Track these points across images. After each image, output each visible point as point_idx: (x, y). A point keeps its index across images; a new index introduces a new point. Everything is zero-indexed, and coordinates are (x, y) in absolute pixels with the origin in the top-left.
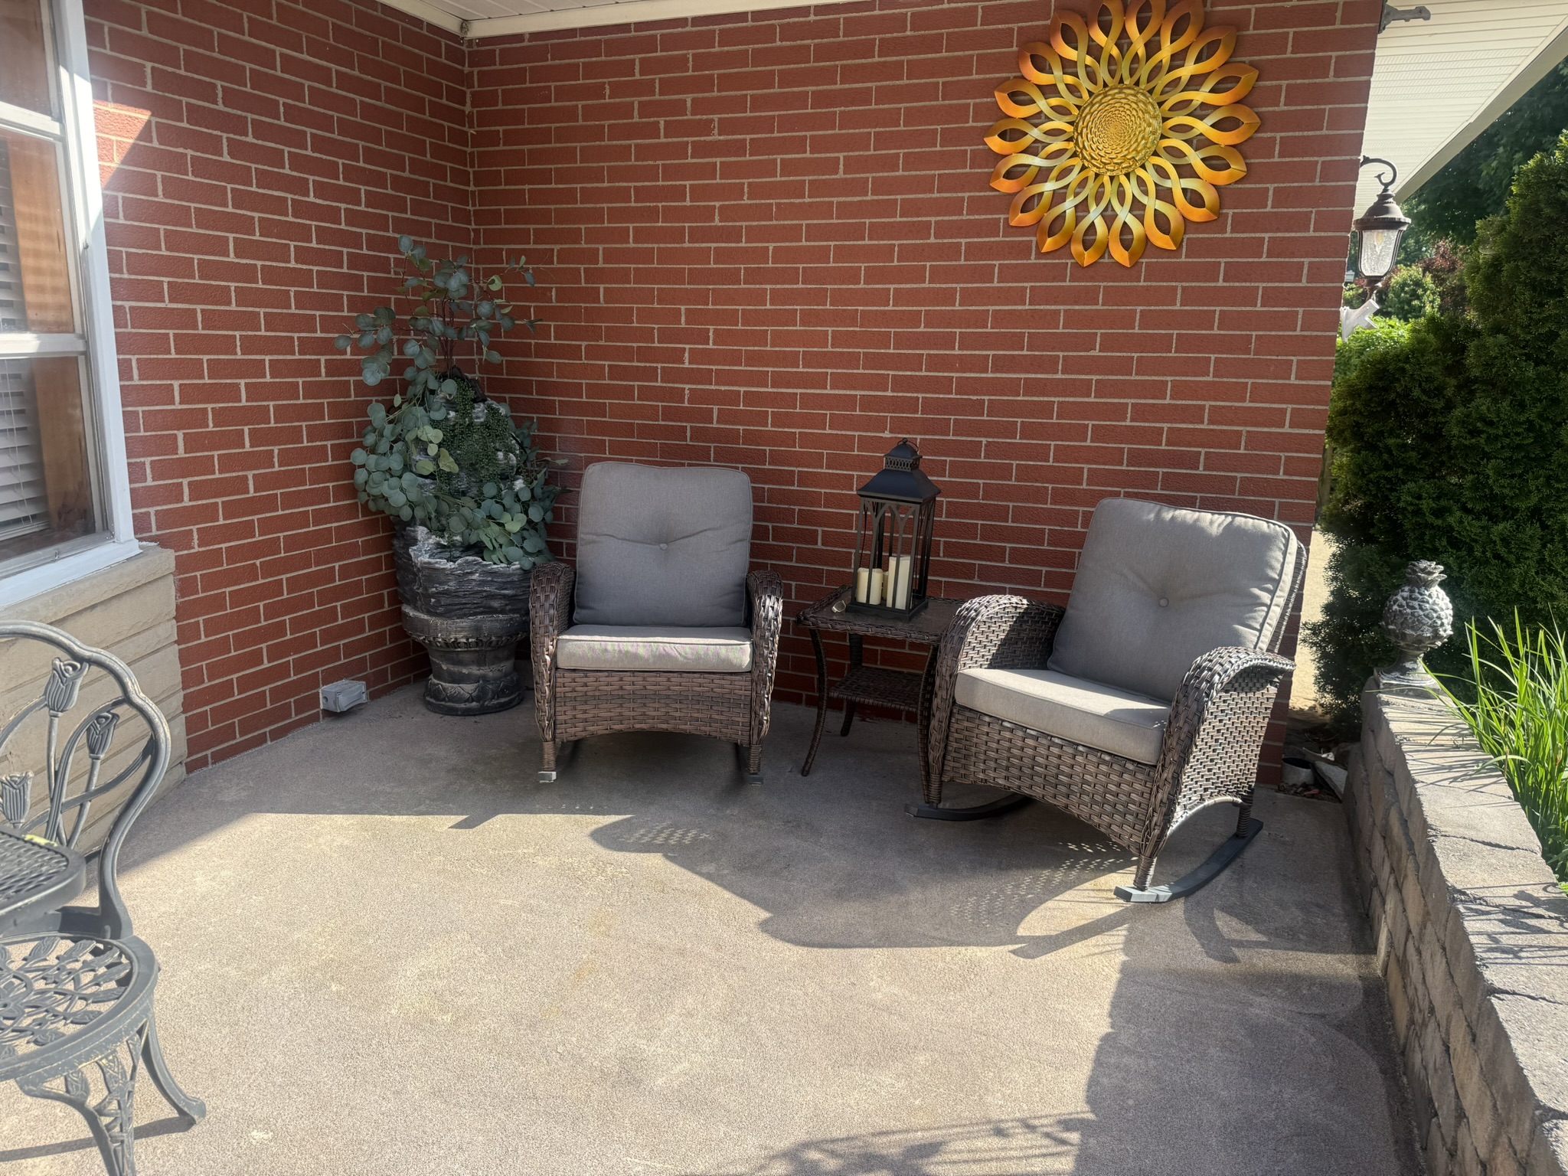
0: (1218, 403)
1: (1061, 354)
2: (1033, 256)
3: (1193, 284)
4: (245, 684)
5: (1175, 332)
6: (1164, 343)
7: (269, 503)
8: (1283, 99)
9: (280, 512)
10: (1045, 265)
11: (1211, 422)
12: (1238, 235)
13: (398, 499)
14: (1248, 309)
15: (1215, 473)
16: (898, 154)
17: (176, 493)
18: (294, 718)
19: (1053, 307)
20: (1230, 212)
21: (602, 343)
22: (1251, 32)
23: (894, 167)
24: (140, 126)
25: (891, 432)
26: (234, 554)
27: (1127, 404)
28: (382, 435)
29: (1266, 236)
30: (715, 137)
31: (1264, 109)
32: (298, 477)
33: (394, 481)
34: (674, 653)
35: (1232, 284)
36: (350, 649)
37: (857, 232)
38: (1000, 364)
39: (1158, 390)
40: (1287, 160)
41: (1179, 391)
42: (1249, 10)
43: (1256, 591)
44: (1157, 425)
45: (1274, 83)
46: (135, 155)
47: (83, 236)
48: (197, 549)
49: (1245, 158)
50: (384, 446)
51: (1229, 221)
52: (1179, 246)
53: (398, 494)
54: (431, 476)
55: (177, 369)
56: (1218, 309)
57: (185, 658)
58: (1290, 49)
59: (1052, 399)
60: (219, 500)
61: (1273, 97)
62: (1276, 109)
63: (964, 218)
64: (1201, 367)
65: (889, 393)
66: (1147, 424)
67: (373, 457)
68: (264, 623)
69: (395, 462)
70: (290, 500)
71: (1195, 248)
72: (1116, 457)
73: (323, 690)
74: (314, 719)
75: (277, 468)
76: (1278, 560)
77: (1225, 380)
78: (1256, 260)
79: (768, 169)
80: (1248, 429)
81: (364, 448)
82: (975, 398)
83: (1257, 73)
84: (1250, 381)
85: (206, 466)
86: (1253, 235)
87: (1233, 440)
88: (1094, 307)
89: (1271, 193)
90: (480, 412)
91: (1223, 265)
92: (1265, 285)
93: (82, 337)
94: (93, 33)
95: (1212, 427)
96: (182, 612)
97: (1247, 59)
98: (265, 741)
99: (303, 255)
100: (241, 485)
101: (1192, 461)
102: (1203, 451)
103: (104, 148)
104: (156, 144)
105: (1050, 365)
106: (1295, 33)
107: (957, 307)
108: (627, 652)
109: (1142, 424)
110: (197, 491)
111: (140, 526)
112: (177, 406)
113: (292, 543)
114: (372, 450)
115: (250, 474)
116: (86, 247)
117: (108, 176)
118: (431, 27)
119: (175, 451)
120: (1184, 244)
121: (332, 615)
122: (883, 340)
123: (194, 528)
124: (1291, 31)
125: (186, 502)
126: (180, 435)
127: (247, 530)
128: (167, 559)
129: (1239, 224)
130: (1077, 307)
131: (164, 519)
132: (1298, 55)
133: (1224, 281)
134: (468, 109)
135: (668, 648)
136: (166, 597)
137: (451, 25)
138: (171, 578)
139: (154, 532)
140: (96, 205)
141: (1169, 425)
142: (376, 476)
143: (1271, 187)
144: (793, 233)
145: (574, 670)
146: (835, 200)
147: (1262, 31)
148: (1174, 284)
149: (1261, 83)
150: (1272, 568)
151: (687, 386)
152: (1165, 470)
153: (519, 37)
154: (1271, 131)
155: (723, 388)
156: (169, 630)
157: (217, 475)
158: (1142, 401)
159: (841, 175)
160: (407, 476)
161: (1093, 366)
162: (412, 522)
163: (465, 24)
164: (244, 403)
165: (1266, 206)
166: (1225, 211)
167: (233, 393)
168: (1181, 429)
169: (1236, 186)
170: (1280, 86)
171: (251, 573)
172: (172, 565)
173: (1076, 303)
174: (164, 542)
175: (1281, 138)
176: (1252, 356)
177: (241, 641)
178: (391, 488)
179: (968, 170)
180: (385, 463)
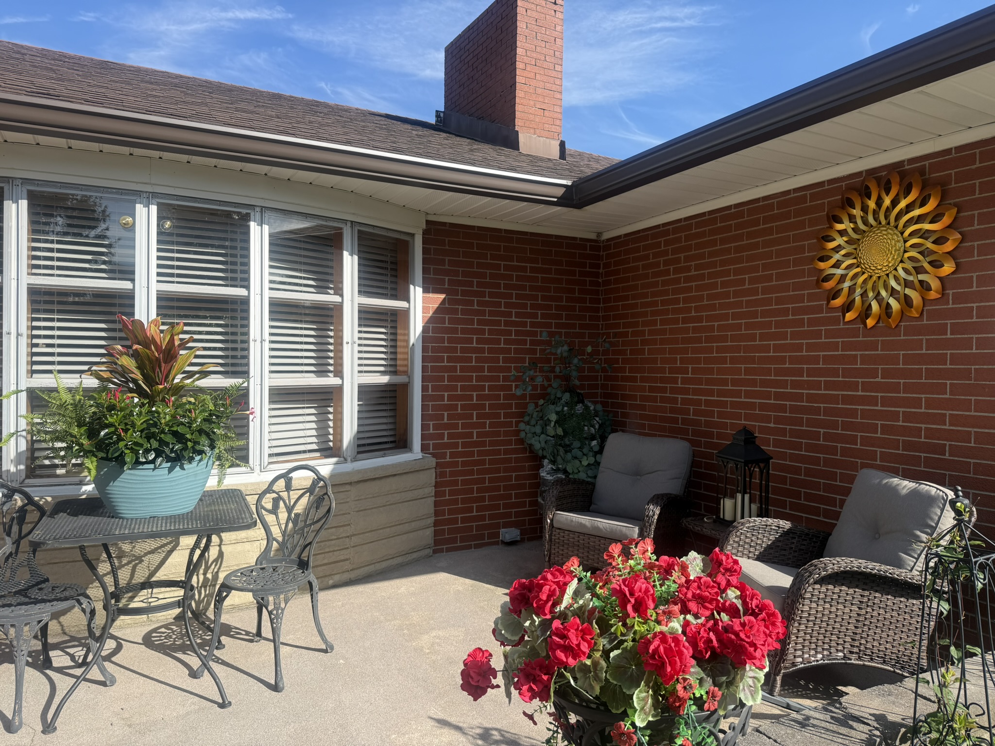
0: (954, 412)
1: (860, 380)
2: (842, 324)
3: (932, 337)
4: (464, 520)
5: (924, 367)
6: (918, 374)
7: (483, 444)
8: (976, 222)
9: (488, 448)
10: (848, 328)
11: (950, 425)
12: (957, 306)
13: (537, 446)
14: (967, 351)
15: (956, 459)
16: (772, 274)
17: (441, 436)
18: (486, 541)
19: (854, 353)
20: (951, 292)
21: (646, 375)
22: (953, 185)
23: (771, 280)
24: (441, 300)
25: (774, 424)
26: (464, 464)
27: (899, 411)
28: (532, 417)
29: (975, 305)
30: (693, 273)
31: (965, 229)
32: (498, 434)
33: (537, 438)
34: (601, 527)
35: (956, 336)
36: (517, 514)
37: (754, 315)
38: (829, 386)
39: (917, 403)
40: (983, 258)
41: (930, 404)
42: (951, 173)
43: (918, 533)
44: (918, 425)
45: (970, 213)
46: (438, 311)
47: (412, 340)
48: (448, 460)
49: (954, 259)
50: (533, 422)
51: (951, 298)
52: (922, 313)
53: (537, 444)
54: (553, 437)
55: (447, 388)
56: (949, 352)
57: (436, 504)
58: (977, 192)
59: (857, 407)
60: (460, 441)
61: (970, 221)
62: (973, 228)
63: (805, 304)
64: (942, 389)
65: (772, 402)
66: (912, 425)
67: (528, 427)
68: (475, 495)
69: (538, 429)
70: (492, 443)
71: (932, 315)
72: (895, 445)
73: (502, 531)
74: (497, 543)
75: (487, 429)
76: (936, 514)
77: (957, 397)
78: (970, 320)
79: (714, 286)
80: (975, 430)
81: (525, 423)
82: (816, 405)
83: (956, 209)
84: (973, 398)
85: (456, 426)
86: (966, 305)
87: (966, 437)
88: (876, 352)
89: (975, 279)
90: (579, 408)
91: (949, 325)
92: (977, 336)
93: (409, 377)
94: (425, 271)
95: (951, 428)
96: (437, 485)
97: (952, 201)
98: (471, 548)
99: (507, 342)
100: (470, 435)
101: (941, 450)
102: (948, 443)
103: (425, 309)
104: (447, 306)
105: (854, 386)
106: (979, 182)
107: (804, 353)
108: (581, 523)
109: (909, 424)
110: (450, 436)
111: (424, 448)
112: (446, 402)
113: (491, 462)
114: (528, 423)
115: (475, 431)
116: (413, 345)
117: (426, 319)
118: (581, 239)
119: (443, 420)
120: (925, 313)
121: (509, 497)
122: (768, 372)
123: (448, 451)
124: (977, 182)
125: (446, 440)
126: (446, 414)
127: (472, 454)
128: (432, 462)
129: (957, 299)
130: (867, 353)
131: (436, 446)
132: (983, 195)
133: (951, 334)
134: (601, 271)
135: (599, 524)
136: (430, 477)
137: (593, 236)
138: (434, 470)
139: (431, 451)
140: (419, 329)
141: (925, 426)
142: (529, 435)
143: (975, 275)
144: (726, 317)
145: (560, 529)
146: (744, 299)
147: (960, 184)
148: (921, 337)
149: (962, 214)
150: (932, 519)
151: (680, 396)
152: (925, 455)
153: (619, 237)
154: (971, 242)
155: (695, 397)
156: (431, 490)
157: (460, 431)
158: (908, 410)
159: (747, 286)
160: (543, 436)
161: (877, 387)
162: (544, 457)
163: (599, 234)
164: (475, 402)
165: (972, 287)
166: (947, 292)
167: (470, 398)
168: (932, 428)
169: (953, 276)
170: (974, 215)
171: (471, 473)
172: (434, 465)
173: (866, 350)
174: (434, 455)
175: (978, 245)
176: (973, 382)
177: (464, 501)
178: (535, 441)
179: (806, 279)
180: (533, 430)
